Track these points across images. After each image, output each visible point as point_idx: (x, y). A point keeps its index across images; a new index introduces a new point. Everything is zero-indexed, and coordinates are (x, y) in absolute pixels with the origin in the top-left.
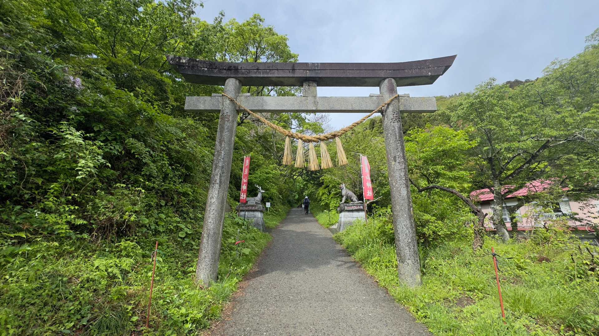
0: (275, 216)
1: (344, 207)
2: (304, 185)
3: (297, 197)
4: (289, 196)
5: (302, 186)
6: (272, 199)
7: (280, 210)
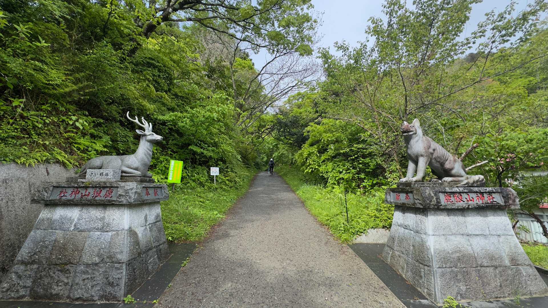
0: (228, 191)
1: (438, 198)
2: (274, 146)
3: (265, 159)
4: (256, 157)
5: (271, 147)
6: (224, 162)
7: (237, 179)
